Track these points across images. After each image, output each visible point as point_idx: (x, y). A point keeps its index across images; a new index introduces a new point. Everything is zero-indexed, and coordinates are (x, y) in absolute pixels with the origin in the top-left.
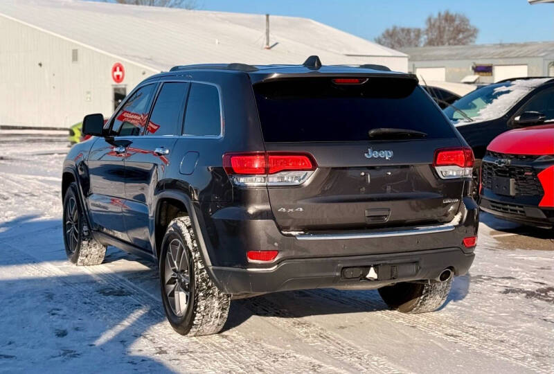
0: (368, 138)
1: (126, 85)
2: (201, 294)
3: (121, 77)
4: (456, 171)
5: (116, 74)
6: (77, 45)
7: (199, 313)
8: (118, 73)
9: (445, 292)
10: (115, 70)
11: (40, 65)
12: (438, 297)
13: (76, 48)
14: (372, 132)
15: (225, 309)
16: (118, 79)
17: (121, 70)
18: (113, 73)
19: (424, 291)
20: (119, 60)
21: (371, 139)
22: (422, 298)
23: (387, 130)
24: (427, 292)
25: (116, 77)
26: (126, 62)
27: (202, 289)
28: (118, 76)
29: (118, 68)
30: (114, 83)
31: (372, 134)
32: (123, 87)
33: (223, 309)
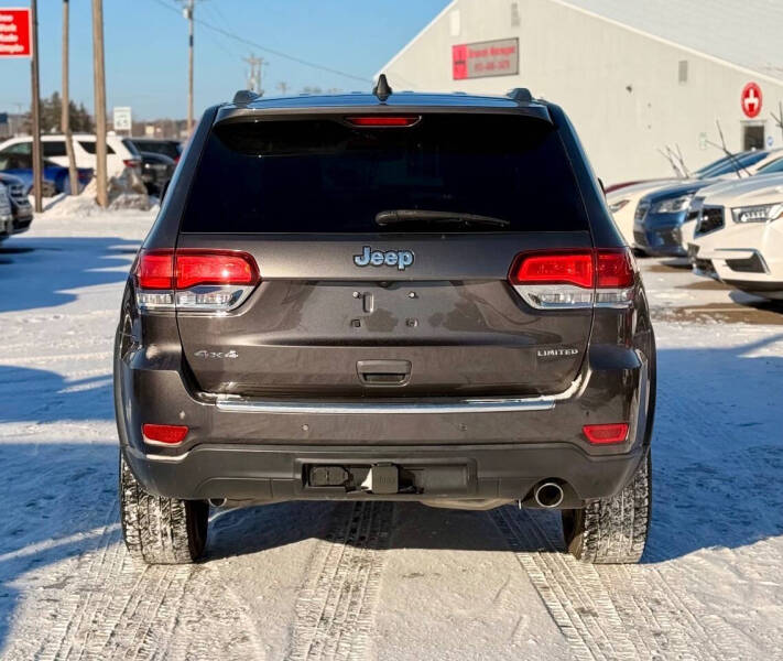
0: (375, 228)
1: (764, 121)
2: (128, 493)
3: (756, 107)
4: (572, 295)
5: (748, 101)
6: (687, 53)
7: (130, 524)
8: (752, 100)
9: (635, 529)
10: (747, 95)
11: (629, 89)
12: (620, 536)
13: (683, 58)
14: (382, 216)
15: (178, 522)
16: (751, 111)
17: (756, 94)
18: (743, 101)
19: (587, 523)
20: (753, 77)
21: (382, 229)
22: (585, 535)
23: (411, 213)
24: (592, 524)
25: (747, 107)
26: (765, 81)
27: (129, 483)
28: (751, 106)
29: (752, 92)
30: (746, 118)
31: (382, 220)
32: (760, 124)
33: (172, 522)
